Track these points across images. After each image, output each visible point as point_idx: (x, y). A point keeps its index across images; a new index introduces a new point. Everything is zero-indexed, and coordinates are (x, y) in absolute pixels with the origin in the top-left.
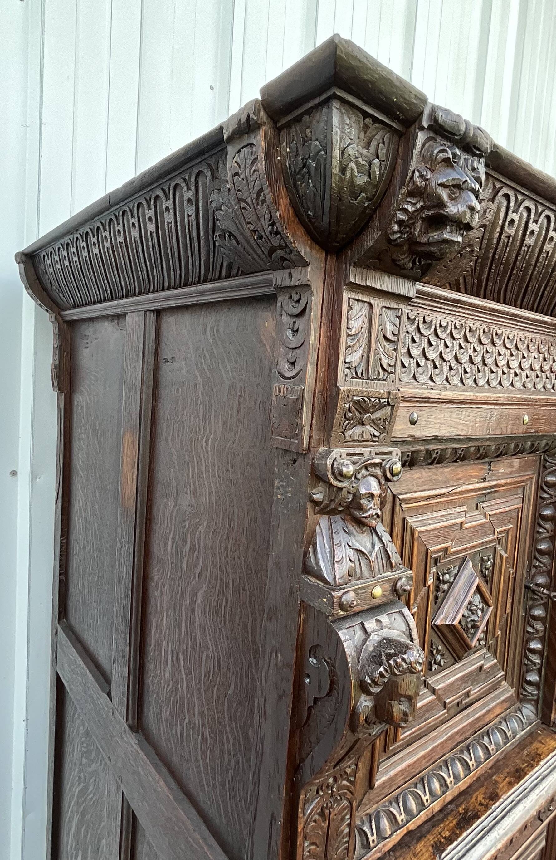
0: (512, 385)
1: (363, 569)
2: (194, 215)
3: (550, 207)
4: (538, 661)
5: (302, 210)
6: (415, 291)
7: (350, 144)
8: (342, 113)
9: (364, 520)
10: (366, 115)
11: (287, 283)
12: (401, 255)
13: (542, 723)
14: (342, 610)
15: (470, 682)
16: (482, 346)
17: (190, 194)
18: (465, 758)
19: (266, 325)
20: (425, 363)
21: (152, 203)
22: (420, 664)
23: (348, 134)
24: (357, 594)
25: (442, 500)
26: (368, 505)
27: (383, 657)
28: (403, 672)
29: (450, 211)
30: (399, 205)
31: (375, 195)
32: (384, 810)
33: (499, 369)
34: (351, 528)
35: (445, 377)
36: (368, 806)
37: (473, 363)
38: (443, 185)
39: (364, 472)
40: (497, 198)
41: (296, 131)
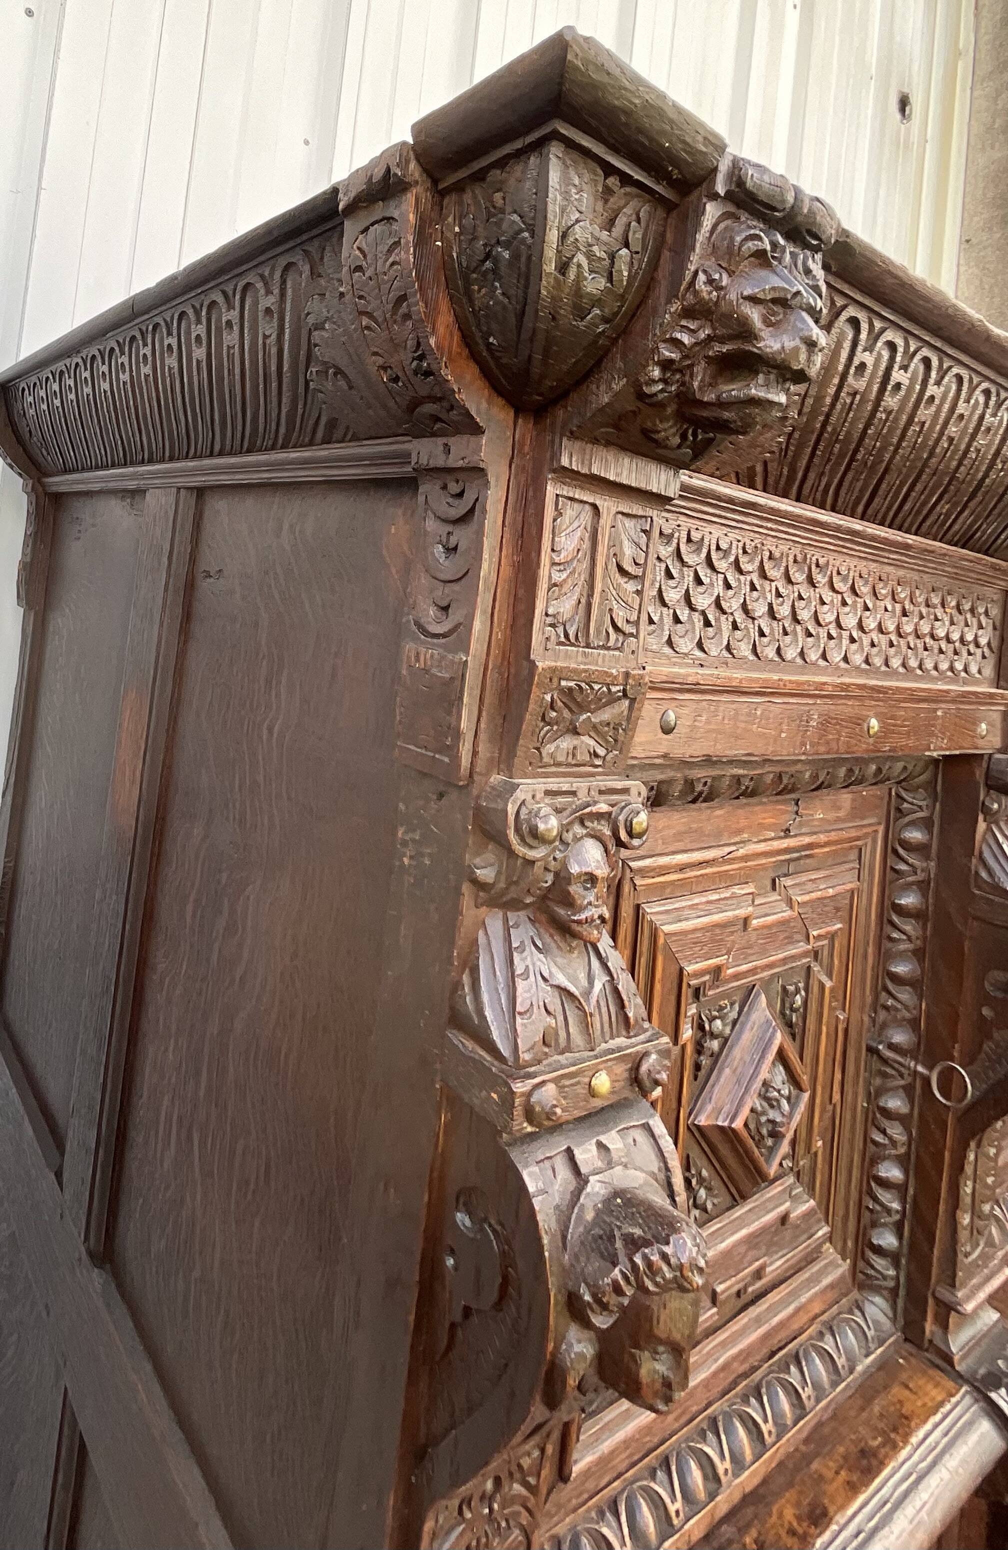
0: (846, 659)
1: (571, 1030)
2: (274, 336)
3: (932, 342)
4: (896, 1206)
5: (478, 335)
6: (678, 486)
7: (577, 221)
8: (567, 167)
9: (575, 927)
10: (609, 170)
11: (440, 462)
12: (661, 422)
13: (906, 1340)
14: (531, 1123)
15: (764, 1249)
16: (790, 587)
17: (270, 301)
18: (754, 1415)
19: (393, 531)
20: (690, 617)
21: (204, 313)
22: (701, 1270)
23: (576, 203)
24: (561, 1088)
25: (708, 870)
26: (584, 898)
27: (619, 1244)
28: (664, 1288)
29: (766, 346)
30: (665, 333)
31: (617, 313)
32: (588, 1531)
33: (820, 630)
34: (548, 940)
35: (725, 643)
36: (556, 1519)
37: (775, 618)
38: (753, 300)
39: (578, 830)
40: (836, 325)
41: (475, 197)
